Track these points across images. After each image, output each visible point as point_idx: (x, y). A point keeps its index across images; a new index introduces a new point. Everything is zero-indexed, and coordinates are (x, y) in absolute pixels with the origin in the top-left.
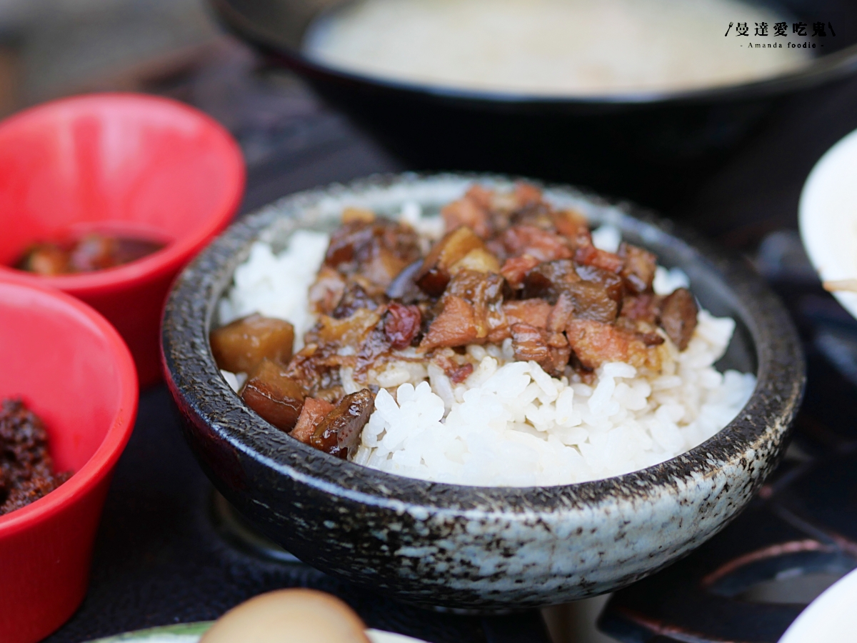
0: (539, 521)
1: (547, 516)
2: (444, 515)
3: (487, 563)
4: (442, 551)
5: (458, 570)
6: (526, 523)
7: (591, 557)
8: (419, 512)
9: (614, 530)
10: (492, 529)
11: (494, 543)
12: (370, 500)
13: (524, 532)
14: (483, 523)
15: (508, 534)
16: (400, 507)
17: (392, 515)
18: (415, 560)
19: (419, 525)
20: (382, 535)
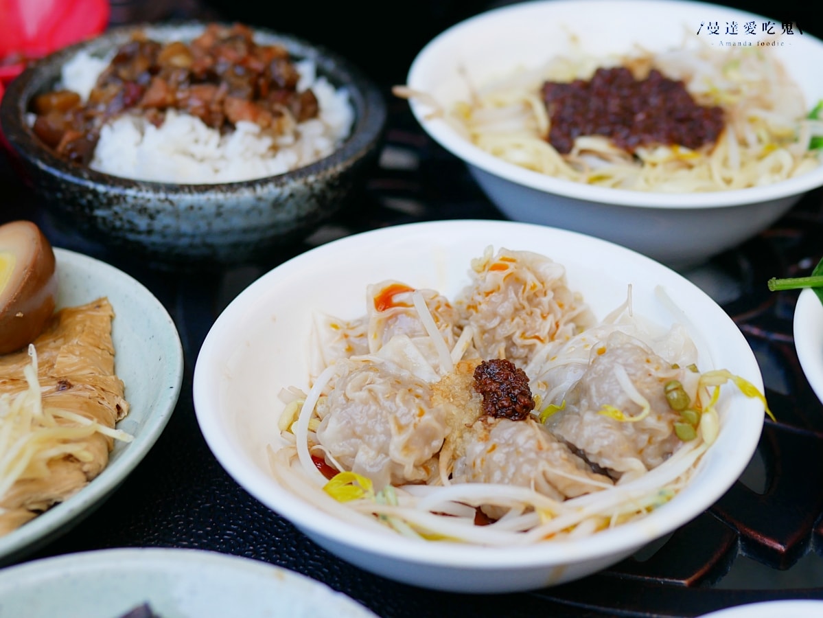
0: (167, 199)
1: (172, 197)
2: (114, 191)
3: (142, 223)
4: (116, 213)
5: (127, 226)
6: (159, 200)
7: (203, 226)
8: (101, 188)
9: (213, 210)
10: (141, 202)
11: (143, 210)
12: (75, 180)
13: (159, 205)
14: (135, 198)
15: (150, 205)
16: (91, 185)
17: (86, 190)
18: (104, 219)
19: (101, 197)
20: (84, 201)
